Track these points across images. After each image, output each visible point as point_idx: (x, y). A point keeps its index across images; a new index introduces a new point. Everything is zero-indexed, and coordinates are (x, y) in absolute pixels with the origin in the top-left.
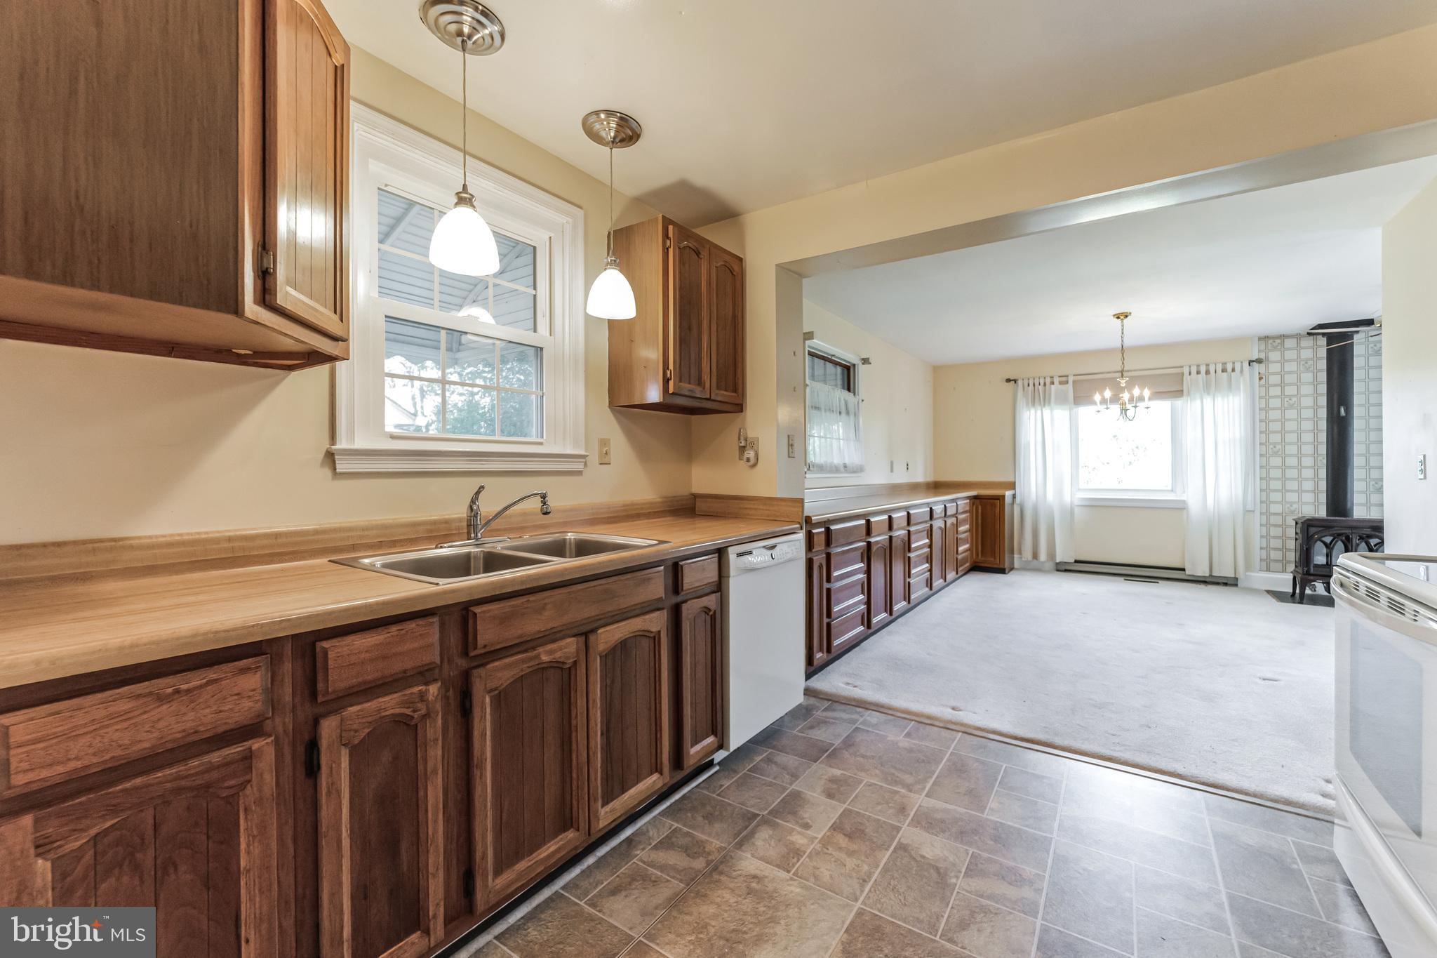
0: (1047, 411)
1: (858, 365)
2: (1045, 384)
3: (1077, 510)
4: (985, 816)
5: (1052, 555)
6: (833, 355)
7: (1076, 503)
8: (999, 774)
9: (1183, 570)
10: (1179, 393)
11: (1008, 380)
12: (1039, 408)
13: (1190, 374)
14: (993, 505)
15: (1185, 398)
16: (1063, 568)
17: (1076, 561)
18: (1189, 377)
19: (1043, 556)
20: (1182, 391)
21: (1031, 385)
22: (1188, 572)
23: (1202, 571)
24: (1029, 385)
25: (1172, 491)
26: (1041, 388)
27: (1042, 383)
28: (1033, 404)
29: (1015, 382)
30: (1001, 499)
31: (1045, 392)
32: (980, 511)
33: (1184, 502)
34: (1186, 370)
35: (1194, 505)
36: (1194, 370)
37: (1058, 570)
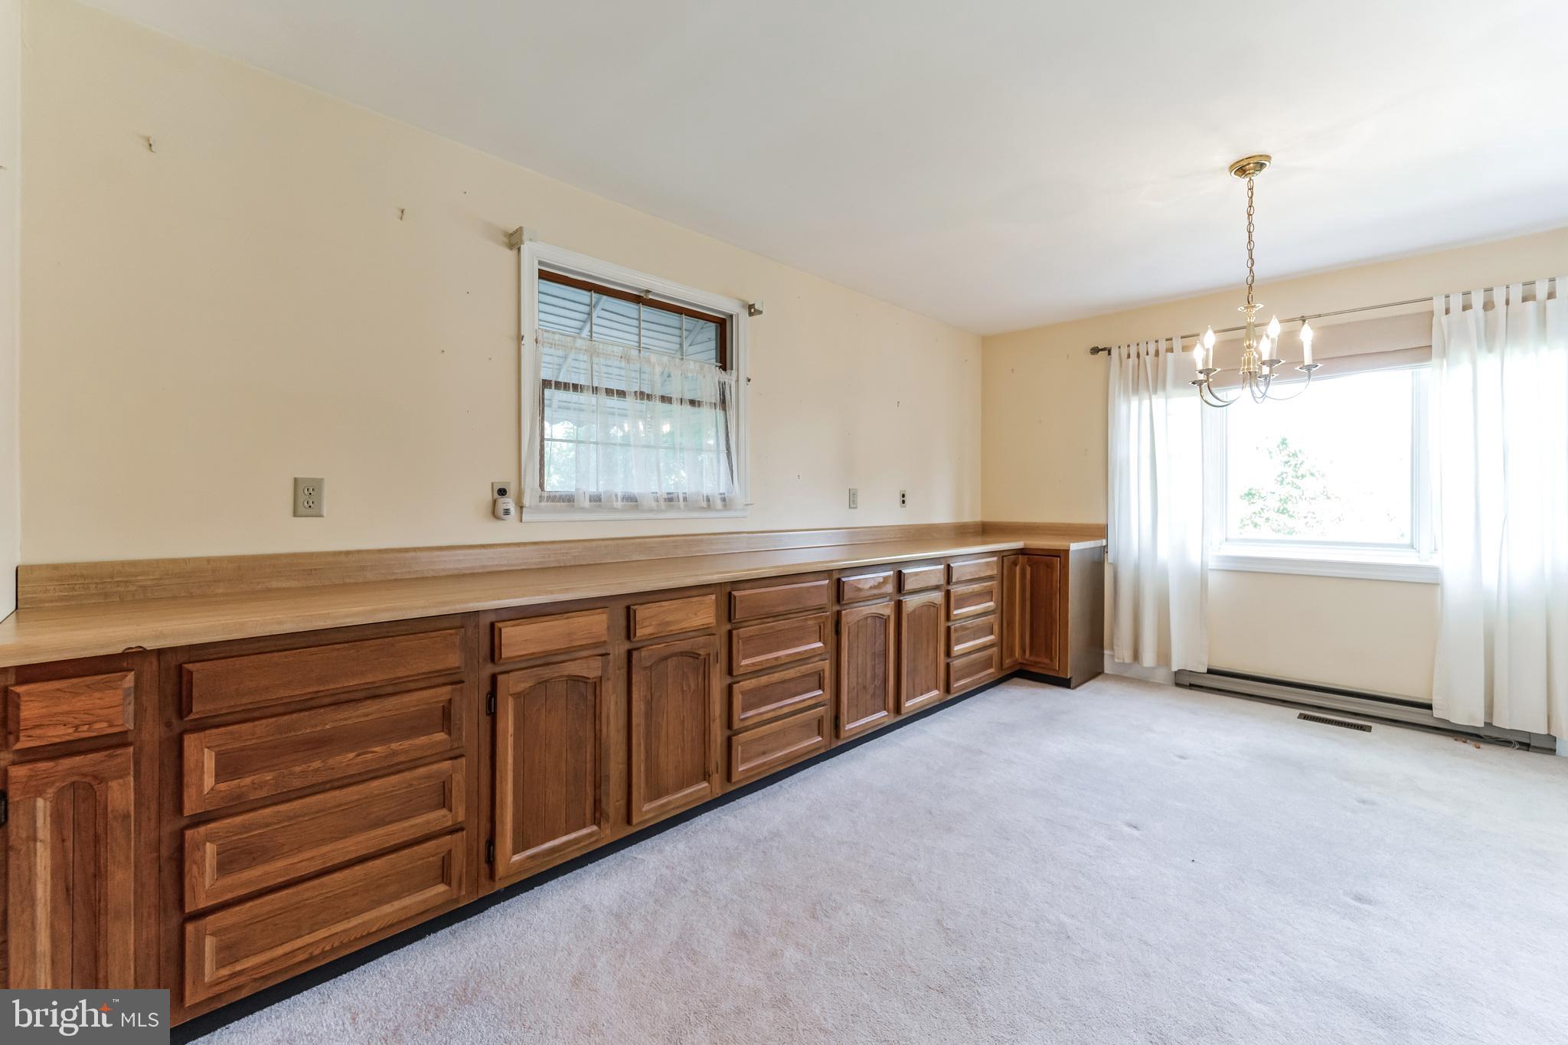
0: (1158, 401)
1: (738, 315)
2: (1157, 353)
3: (1213, 580)
5: (1164, 657)
6: (648, 292)
7: (1212, 564)
9: (1429, 707)
10: (1422, 352)
11: (1095, 351)
12: (1146, 395)
13: (1447, 312)
14: (1050, 566)
15: (1435, 361)
16: (1187, 680)
17: (1210, 671)
18: (1444, 318)
19: (1148, 658)
20: (1431, 346)
21: (1133, 354)
22: (1437, 713)
23: (1470, 715)
24: (1129, 357)
25: (1412, 546)
26: (1149, 360)
27: (1152, 351)
28: (1136, 390)
29: (1109, 354)
30: (1062, 555)
31: (1156, 366)
32: (1028, 576)
33: (1435, 570)
34: (1438, 305)
35: (1456, 579)
36: (1456, 302)
37: (1178, 685)
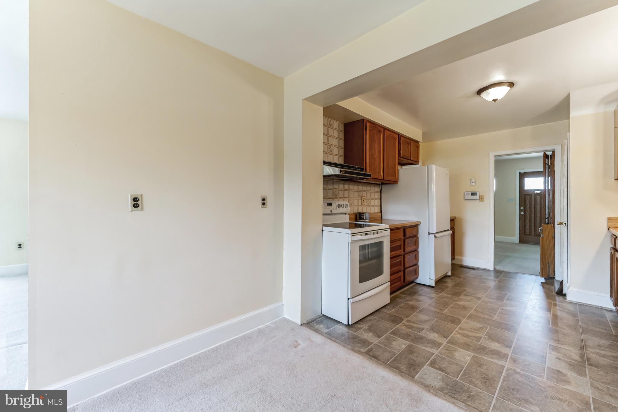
4: (473, 354)
8: (462, 374)
